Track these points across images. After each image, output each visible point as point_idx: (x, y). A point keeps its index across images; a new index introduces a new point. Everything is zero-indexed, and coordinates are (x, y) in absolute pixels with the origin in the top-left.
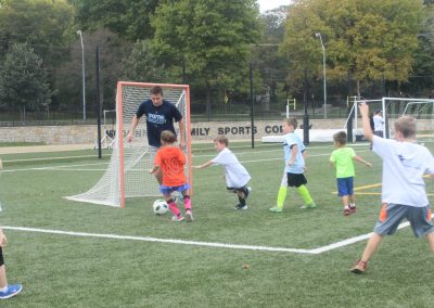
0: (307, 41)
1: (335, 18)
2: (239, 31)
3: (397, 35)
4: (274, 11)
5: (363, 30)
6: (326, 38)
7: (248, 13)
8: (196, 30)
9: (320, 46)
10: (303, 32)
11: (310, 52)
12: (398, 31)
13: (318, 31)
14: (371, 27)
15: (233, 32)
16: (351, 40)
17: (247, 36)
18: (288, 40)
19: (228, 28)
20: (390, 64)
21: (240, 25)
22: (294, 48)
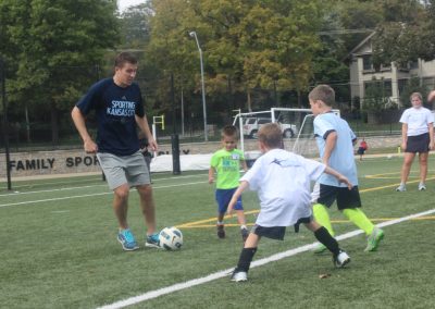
0: (180, 43)
1: (215, 12)
2: (91, 31)
3: (293, 34)
4: (139, 7)
5: (250, 27)
6: (203, 38)
7: (101, 8)
8: (33, 31)
9: (196, 49)
10: (174, 32)
11: (183, 56)
12: (295, 27)
13: (194, 29)
14: (260, 24)
15: (82, 33)
16: (235, 40)
17: (101, 38)
18: (156, 42)
19: (76, 28)
20: (285, 69)
21: (92, 24)
22: (165, 52)
